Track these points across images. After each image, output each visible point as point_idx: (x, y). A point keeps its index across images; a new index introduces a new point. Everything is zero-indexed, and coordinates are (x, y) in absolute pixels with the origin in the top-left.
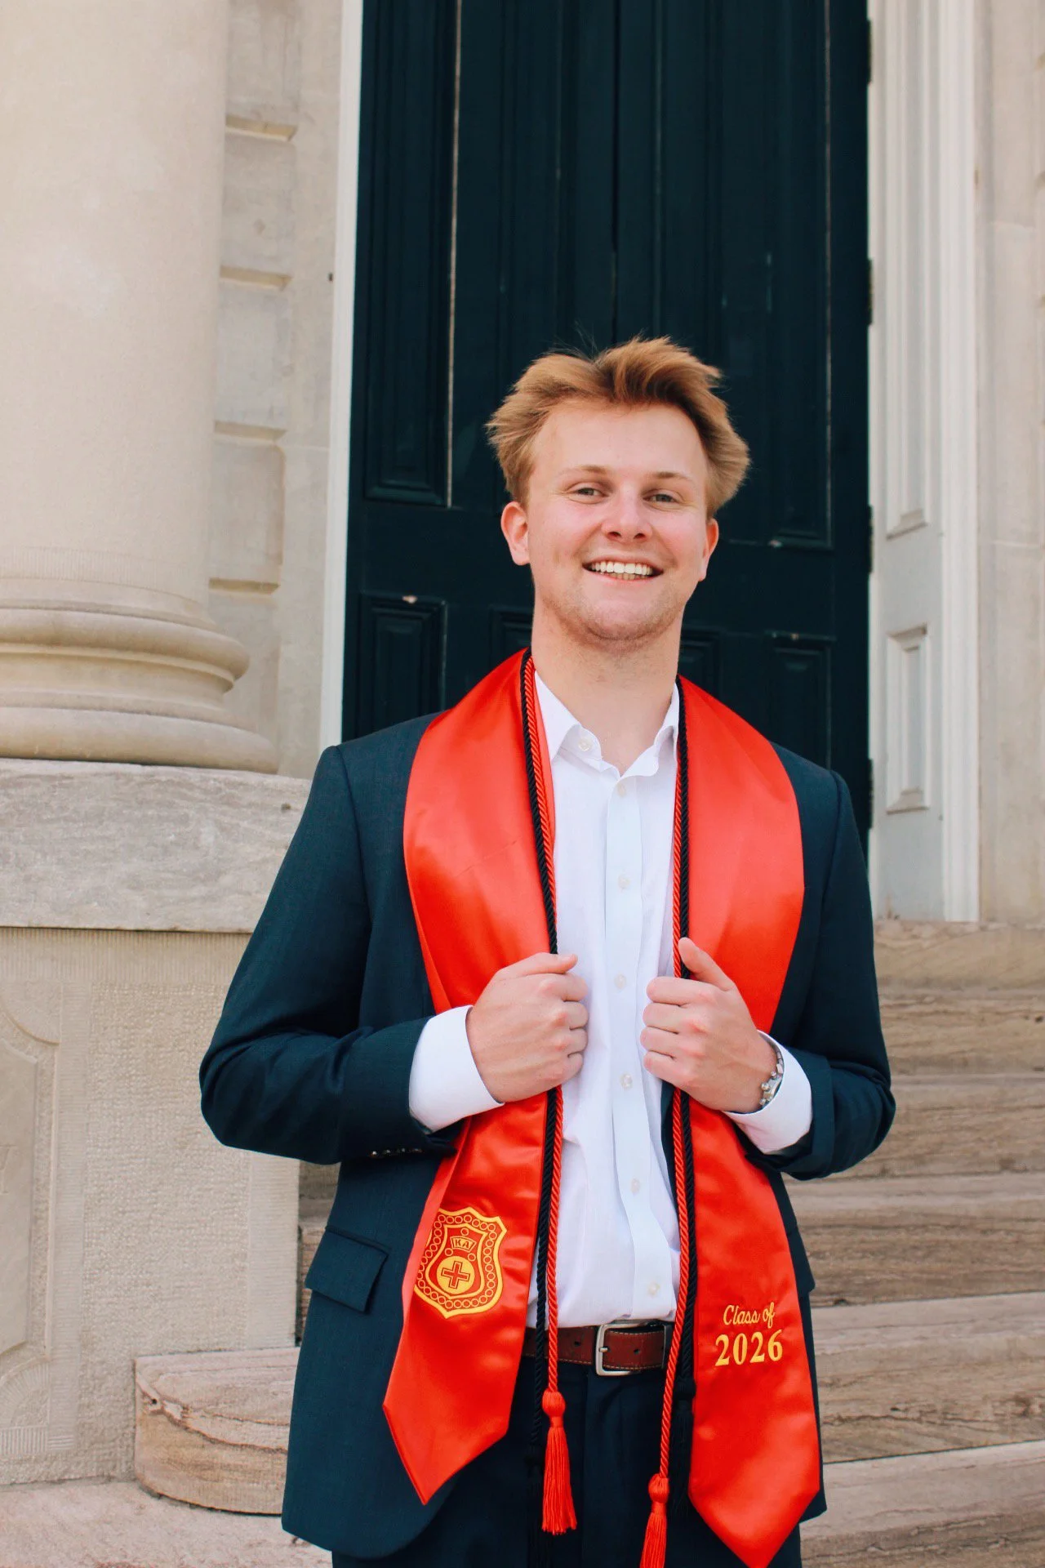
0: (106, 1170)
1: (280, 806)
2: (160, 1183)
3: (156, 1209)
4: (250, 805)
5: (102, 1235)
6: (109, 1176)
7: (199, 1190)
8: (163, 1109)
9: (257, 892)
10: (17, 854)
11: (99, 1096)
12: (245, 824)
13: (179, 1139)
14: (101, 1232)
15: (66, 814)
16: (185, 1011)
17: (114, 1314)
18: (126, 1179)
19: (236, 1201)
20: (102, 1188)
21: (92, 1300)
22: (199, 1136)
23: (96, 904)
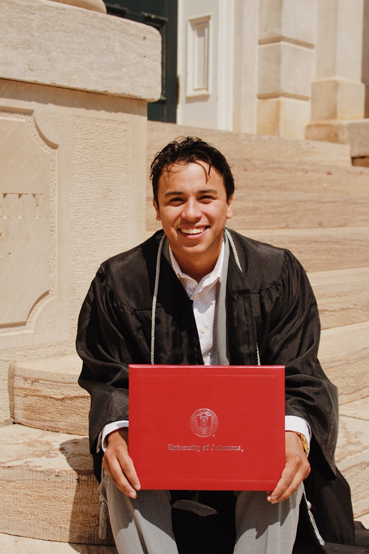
0: (78, 207)
1: (142, 37)
2: (98, 215)
3: (96, 227)
4: (132, 35)
5: (77, 239)
6: (79, 211)
7: (112, 218)
8: (98, 180)
9: (135, 77)
10: (45, 46)
11: (74, 172)
12: (130, 43)
13: (104, 194)
14: (77, 237)
15: (64, 28)
16: (105, 133)
17: (82, 276)
18: (85, 212)
19: (125, 224)
20: (77, 216)
21: (74, 270)
22: (111, 193)
23: (76, 76)
